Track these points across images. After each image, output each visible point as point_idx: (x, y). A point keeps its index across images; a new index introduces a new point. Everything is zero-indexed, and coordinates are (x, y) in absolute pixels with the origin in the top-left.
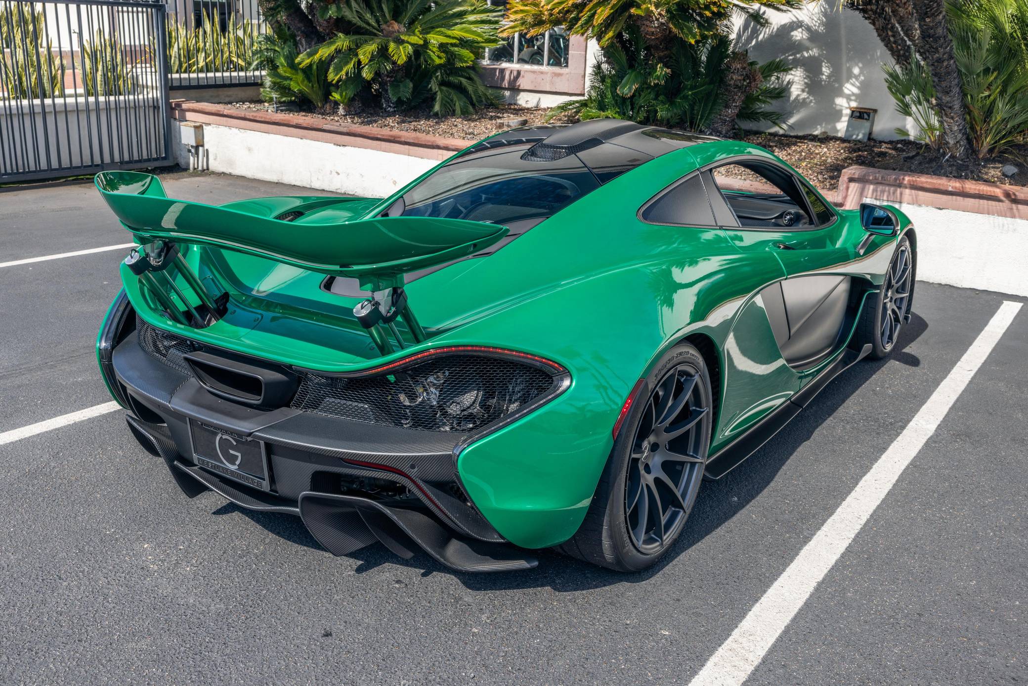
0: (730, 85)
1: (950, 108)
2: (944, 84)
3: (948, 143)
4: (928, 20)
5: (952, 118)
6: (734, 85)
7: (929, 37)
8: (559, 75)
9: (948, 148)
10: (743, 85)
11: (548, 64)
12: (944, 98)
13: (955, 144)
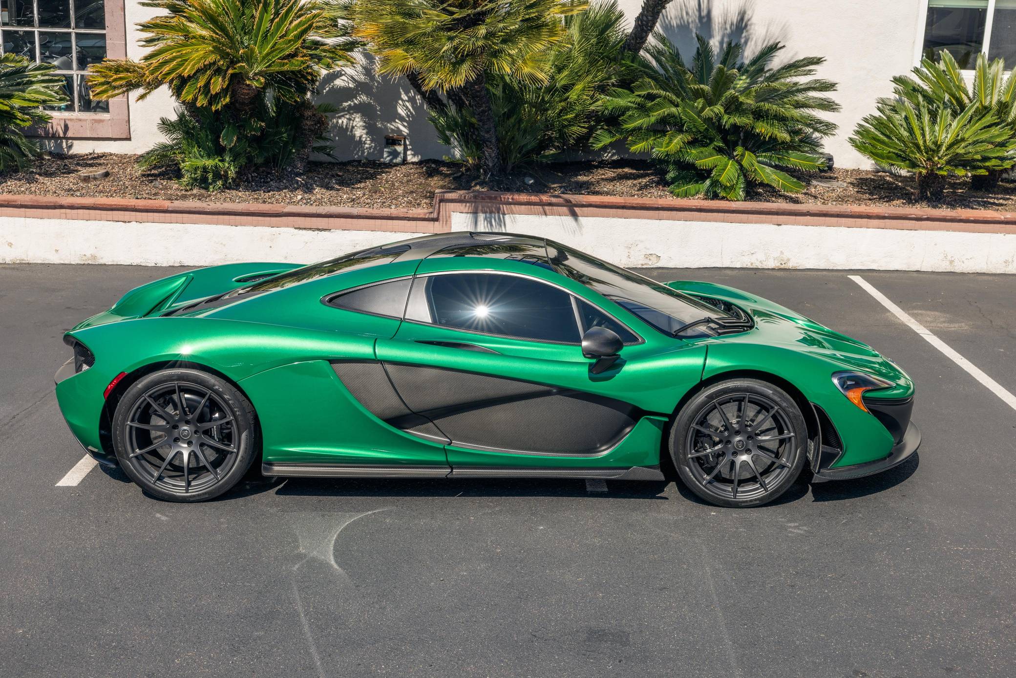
0: (305, 130)
1: (490, 142)
2: (486, 127)
3: (489, 166)
4: (476, 87)
5: (491, 148)
6: (309, 129)
7: (477, 97)
8: (100, 121)
9: (489, 169)
10: (315, 129)
11: (80, 110)
12: (486, 135)
13: (493, 166)
